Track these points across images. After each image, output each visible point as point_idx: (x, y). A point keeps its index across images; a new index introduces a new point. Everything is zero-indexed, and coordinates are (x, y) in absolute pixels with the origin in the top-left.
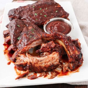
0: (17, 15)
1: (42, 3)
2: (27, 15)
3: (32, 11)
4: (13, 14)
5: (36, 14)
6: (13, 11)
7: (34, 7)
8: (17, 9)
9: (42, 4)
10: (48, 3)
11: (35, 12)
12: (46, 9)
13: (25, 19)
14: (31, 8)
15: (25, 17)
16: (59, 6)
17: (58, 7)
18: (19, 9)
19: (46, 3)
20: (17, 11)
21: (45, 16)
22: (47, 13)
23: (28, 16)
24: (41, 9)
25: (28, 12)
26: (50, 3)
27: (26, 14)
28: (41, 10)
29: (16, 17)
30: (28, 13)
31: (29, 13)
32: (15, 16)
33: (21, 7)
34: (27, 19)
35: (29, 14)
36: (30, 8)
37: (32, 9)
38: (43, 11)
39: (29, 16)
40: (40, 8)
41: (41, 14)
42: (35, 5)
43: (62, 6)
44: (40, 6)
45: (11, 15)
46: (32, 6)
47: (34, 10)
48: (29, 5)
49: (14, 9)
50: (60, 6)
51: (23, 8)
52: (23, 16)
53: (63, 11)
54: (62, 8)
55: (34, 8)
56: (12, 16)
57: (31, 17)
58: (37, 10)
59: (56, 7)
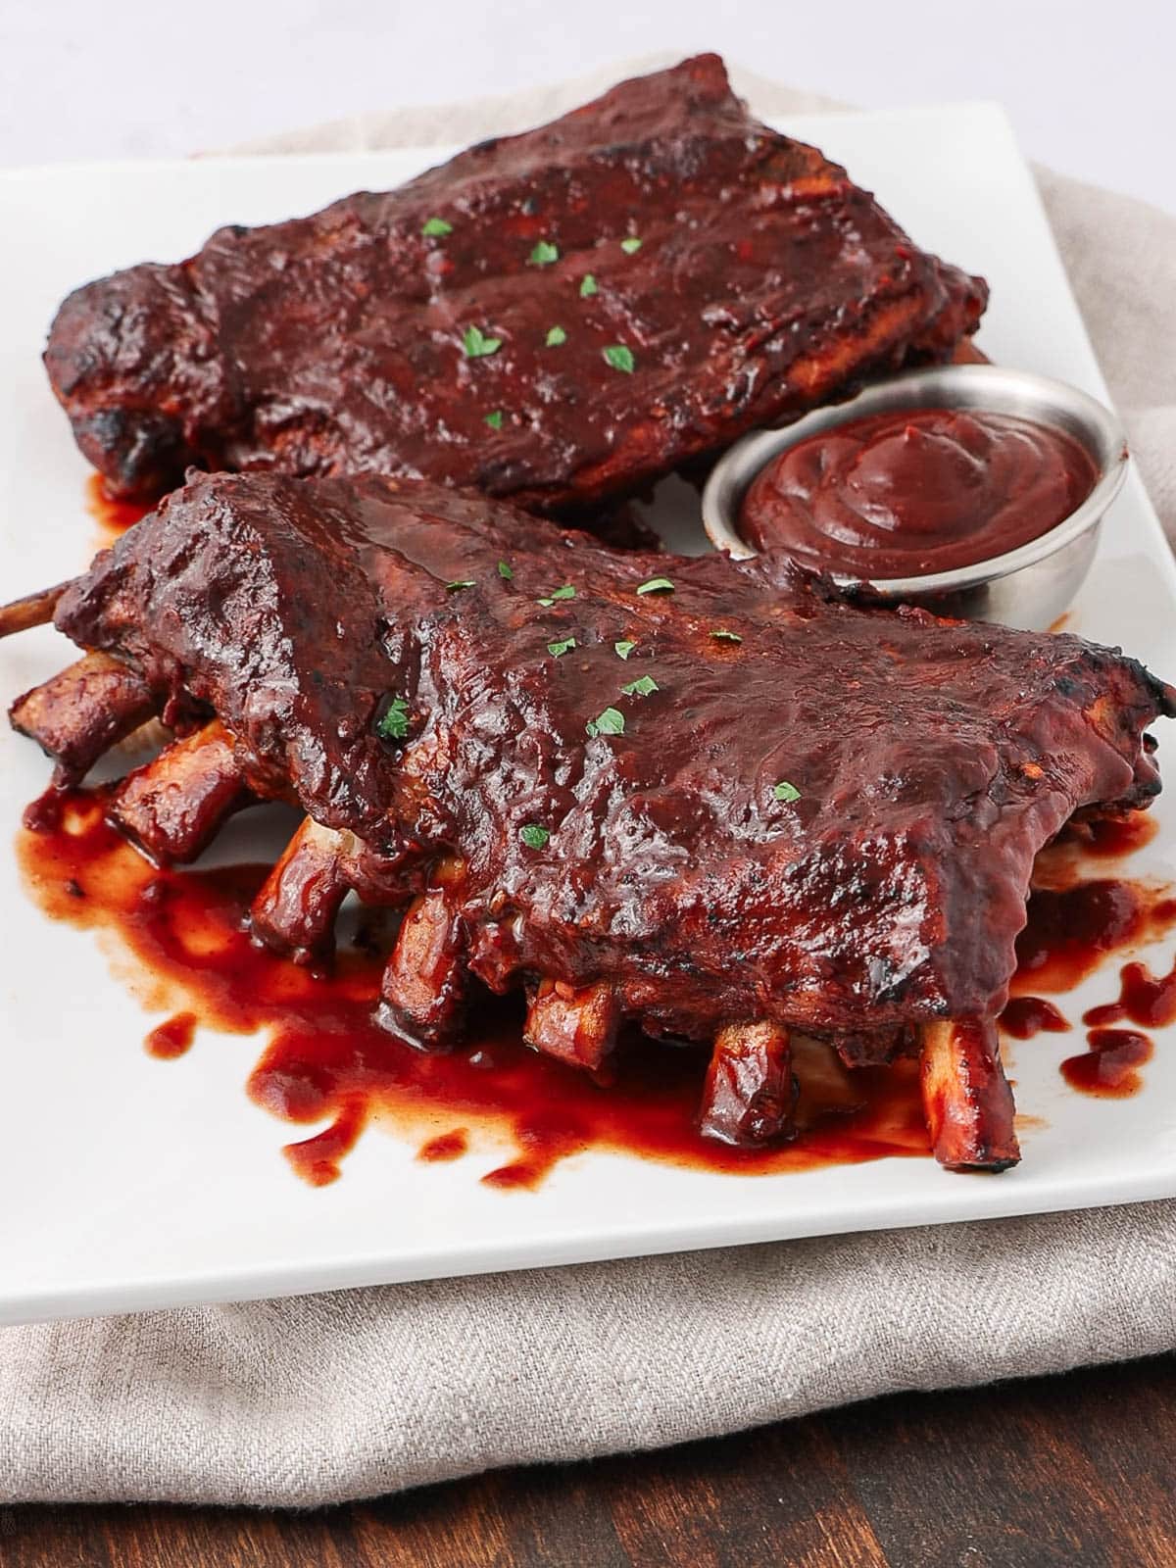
0: (194, 358)
1: (563, 158)
2: (351, 361)
3: (421, 296)
4: (130, 357)
5: (478, 344)
6: (136, 309)
7: (436, 227)
8: (185, 274)
9: (555, 172)
10: (645, 152)
11: (468, 316)
12: (631, 246)
13: (316, 423)
14: (395, 248)
15: (317, 391)
16: (823, 185)
17: (795, 202)
18: (222, 269)
19: (623, 154)
20: (193, 307)
21: (619, 357)
22: (642, 307)
23: (358, 375)
24: (548, 253)
25: (358, 308)
26: (678, 145)
27: (336, 343)
28: (550, 267)
29: (180, 388)
30: (364, 334)
31: (379, 325)
32: (160, 381)
33: (239, 231)
34: (344, 419)
35: (380, 348)
36: (381, 242)
37: (418, 264)
38: (588, 286)
39: (373, 372)
40: (533, 244)
41: (556, 336)
42: (463, 204)
43: (860, 177)
44: (540, 201)
45: (108, 374)
46: (412, 224)
47: (452, 283)
48: (361, 198)
49: (146, 272)
50: (839, 172)
51: (279, 262)
52: (281, 377)
53: (881, 245)
54: (862, 201)
55: (442, 242)
56: (118, 389)
57: (407, 393)
58: (497, 271)
59: (768, 196)
